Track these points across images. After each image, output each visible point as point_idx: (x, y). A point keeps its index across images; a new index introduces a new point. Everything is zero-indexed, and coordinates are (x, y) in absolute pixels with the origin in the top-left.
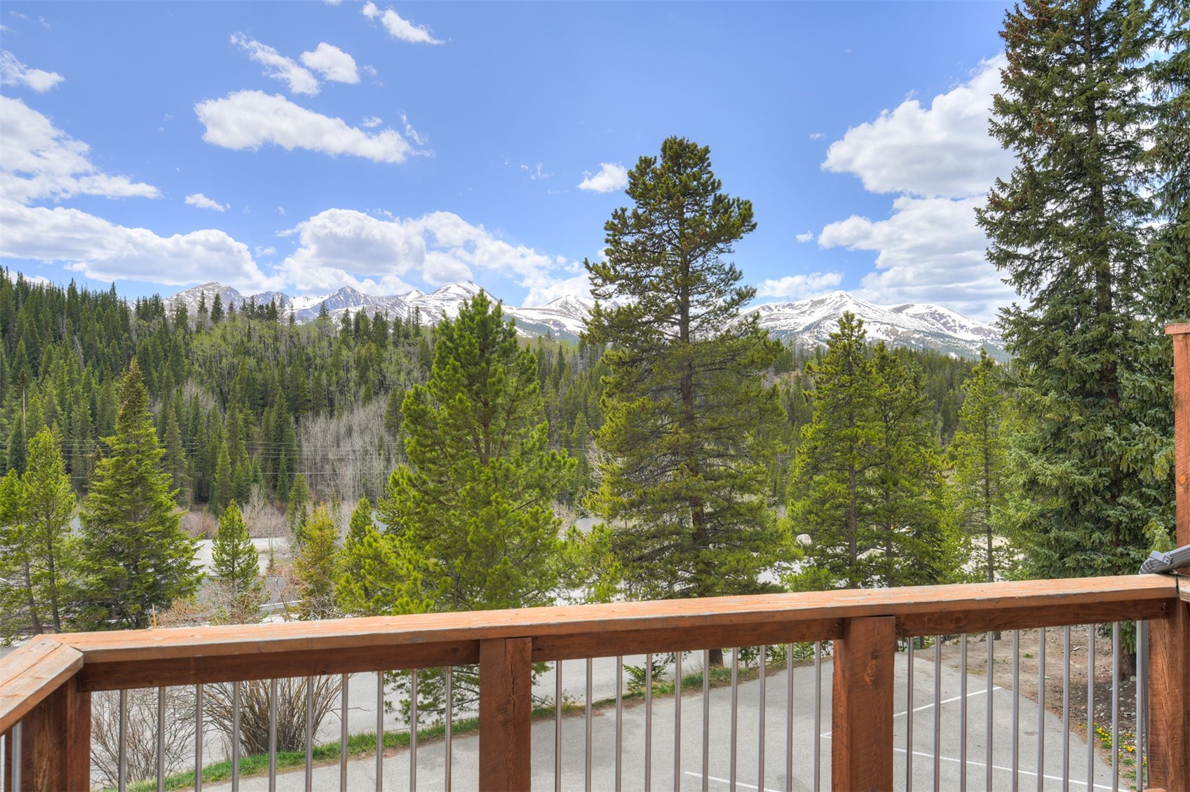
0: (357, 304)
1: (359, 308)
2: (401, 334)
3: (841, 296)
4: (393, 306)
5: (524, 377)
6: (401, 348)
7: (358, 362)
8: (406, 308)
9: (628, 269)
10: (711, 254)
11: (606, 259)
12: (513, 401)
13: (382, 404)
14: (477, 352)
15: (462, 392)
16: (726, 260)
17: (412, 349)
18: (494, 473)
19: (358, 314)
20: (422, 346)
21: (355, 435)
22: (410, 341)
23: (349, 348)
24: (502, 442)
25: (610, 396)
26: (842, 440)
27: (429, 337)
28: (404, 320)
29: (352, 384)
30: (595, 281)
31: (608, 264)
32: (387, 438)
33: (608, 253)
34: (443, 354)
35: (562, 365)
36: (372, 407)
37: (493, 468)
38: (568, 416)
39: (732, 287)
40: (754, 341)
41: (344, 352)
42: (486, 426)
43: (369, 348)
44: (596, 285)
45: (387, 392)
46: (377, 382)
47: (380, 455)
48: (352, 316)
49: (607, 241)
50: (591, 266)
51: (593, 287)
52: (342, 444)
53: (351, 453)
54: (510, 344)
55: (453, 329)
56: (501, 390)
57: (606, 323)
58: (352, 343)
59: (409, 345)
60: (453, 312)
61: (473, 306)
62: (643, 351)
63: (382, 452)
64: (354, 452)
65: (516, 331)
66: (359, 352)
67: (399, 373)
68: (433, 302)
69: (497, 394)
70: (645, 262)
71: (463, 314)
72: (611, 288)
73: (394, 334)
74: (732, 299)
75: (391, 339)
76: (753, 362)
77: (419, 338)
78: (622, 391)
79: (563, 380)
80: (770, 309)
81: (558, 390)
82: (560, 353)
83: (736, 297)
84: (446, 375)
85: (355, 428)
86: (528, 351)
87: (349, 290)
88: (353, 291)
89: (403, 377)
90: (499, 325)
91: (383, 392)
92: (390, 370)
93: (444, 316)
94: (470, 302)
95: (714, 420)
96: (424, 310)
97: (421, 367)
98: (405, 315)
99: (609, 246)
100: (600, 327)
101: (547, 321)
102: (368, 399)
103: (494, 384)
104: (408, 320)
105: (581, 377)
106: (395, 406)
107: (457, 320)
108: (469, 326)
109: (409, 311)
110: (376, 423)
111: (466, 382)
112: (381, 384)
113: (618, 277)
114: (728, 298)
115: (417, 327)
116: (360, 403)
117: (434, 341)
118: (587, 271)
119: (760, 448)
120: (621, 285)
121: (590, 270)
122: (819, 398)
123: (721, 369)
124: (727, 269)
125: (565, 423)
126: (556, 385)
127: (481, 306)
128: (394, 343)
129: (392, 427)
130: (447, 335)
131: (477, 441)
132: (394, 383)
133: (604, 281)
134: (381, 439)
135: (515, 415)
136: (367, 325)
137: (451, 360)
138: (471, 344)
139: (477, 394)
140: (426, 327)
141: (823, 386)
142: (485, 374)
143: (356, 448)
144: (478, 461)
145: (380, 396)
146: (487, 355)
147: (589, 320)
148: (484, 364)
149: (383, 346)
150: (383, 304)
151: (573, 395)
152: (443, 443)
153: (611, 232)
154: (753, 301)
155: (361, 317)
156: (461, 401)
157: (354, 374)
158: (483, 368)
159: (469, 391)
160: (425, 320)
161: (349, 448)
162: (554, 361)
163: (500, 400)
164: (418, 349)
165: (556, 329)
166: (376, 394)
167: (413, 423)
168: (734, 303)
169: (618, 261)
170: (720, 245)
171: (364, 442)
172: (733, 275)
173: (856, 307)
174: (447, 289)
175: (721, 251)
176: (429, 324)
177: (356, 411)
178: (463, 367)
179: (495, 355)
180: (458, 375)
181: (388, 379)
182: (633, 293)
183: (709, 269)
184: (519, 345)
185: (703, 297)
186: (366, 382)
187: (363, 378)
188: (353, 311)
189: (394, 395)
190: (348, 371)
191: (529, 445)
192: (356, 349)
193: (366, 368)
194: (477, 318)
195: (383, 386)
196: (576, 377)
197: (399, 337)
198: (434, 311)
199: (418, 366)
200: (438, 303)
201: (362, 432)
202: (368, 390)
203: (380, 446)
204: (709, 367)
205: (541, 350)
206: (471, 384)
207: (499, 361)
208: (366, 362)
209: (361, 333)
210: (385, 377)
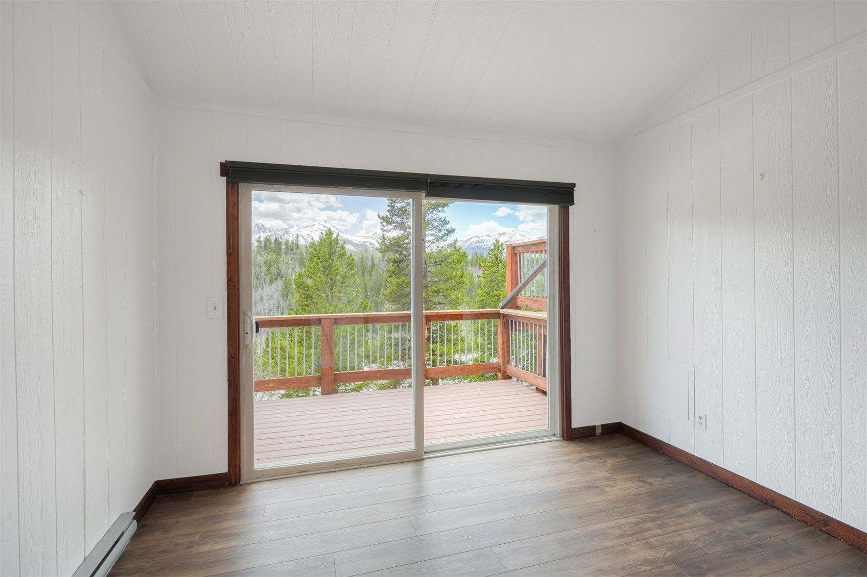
0: (265, 232)
1: (266, 235)
2: (289, 248)
3: (513, 231)
4: (284, 234)
5: (349, 267)
6: (289, 256)
7: (266, 263)
8: (291, 235)
9: (398, 219)
10: (435, 212)
11: (388, 214)
12: (344, 278)
13: (279, 284)
14: (327, 256)
15: (321, 274)
16: (442, 215)
17: (295, 256)
18: (335, 310)
19: (266, 238)
20: (300, 255)
21: (265, 301)
22: (294, 252)
23: (261, 256)
24: (339, 297)
25: (390, 277)
26: (494, 297)
27: (304, 250)
28: (290, 241)
29: (263, 274)
30: (383, 224)
31: (389, 216)
32: (282, 302)
33: (389, 211)
34: (312, 257)
35: (373, 265)
36: (274, 286)
37: (335, 307)
38: (377, 290)
39: (445, 228)
40: (454, 252)
41: (259, 258)
42: (331, 289)
43: (272, 256)
44: (383, 226)
45: (282, 278)
46: (276, 273)
47: (278, 311)
48: (262, 239)
49: (388, 206)
50: (381, 217)
51: (382, 227)
52: (257, 305)
53: (262, 310)
54: (343, 253)
55: (316, 245)
56: (338, 273)
57: (387, 243)
58: (263, 253)
59: (293, 254)
60: (317, 238)
61: (326, 235)
62: (406, 256)
63: (279, 309)
64: (264, 309)
65: (345, 247)
66: (266, 258)
67: (288, 268)
68: (304, 232)
69: (337, 274)
70: (406, 215)
71: (321, 238)
72: (390, 227)
73: (285, 249)
74: (445, 233)
75: (283, 251)
76: (453, 261)
77: (298, 251)
78: (396, 275)
79: (373, 272)
80: (479, 237)
81: (371, 277)
82: (372, 259)
83: (447, 233)
84: (313, 266)
85: (265, 297)
86: (351, 256)
87: (260, 225)
88: (263, 226)
89: (290, 270)
90: (337, 244)
91: (279, 278)
92: (283, 267)
93: (312, 239)
94: (324, 233)
95: (436, 287)
96: (301, 236)
97: (300, 265)
98: (291, 239)
99: (389, 208)
100: (385, 245)
101: (366, 242)
102: (271, 281)
103: (335, 270)
104: (293, 241)
105: (383, 271)
106: (287, 285)
107: (318, 241)
108: (324, 245)
109: (293, 236)
110: (276, 294)
111: (322, 270)
112: (279, 274)
113: (393, 222)
114: (443, 233)
115: (297, 245)
116: (267, 284)
117: (307, 252)
118: (379, 219)
119: (457, 300)
120: (395, 226)
121: (381, 219)
122: (484, 278)
123: (440, 264)
124: (443, 220)
125: (375, 294)
126: (370, 275)
127: (329, 235)
128: (285, 253)
129: (285, 296)
130: (313, 248)
131: (327, 296)
132: (286, 274)
133: (387, 224)
134: (279, 302)
135: (345, 285)
136: (271, 244)
137: (315, 259)
138: (324, 252)
139: (327, 275)
140: (302, 245)
141: (486, 272)
142: (330, 266)
143: (265, 307)
144: (328, 304)
145: (278, 281)
146: (332, 257)
147: (380, 242)
148: (330, 261)
149: (279, 255)
150: (279, 233)
151: (379, 280)
152: (312, 297)
153: (390, 202)
154: (454, 234)
155: (267, 240)
156: (320, 278)
157: (264, 269)
158: (330, 263)
159: (324, 273)
160: (302, 242)
161: (261, 307)
162: (369, 263)
163: (338, 278)
164: (298, 256)
165: (370, 246)
166: (276, 279)
167: (298, 288)
168: (446, 235)
169: (394, 215)
170: (440, 209)
171: (270, 304)
172: (445, 222)
173: (520, 236)
174: (313, 225)
175: (439, 211)
176: (304, 243)
177: (265, 288)
178: (321, 262)
179: (336, 257)
180: (318, 266)
181: (282, 272)
182: (401, 230)
183: (435, 219)
184: (347, 253)
185: (432, 232)
186: (270, 273)
187: (268, 271)
188: (263, 236)
189: (285, 280)
190: (261, 267)
191: (352, 298)
192: (265, 256)
193: (270, 266)
194: (327, 241)
195: (279, 275)
196: (380, 271)
197: (288, 250)
198: (306, 236)
199: (298, 264)
200: (308, 233)
201: (268, 299)
202: (271, 277)
203: (278, 306)
204: (435, 264)
205: (362, 257)
206: (324, 271)
207: (337, 260)
208: (270, 263)
209: (268, 248)
210: (280, 271)
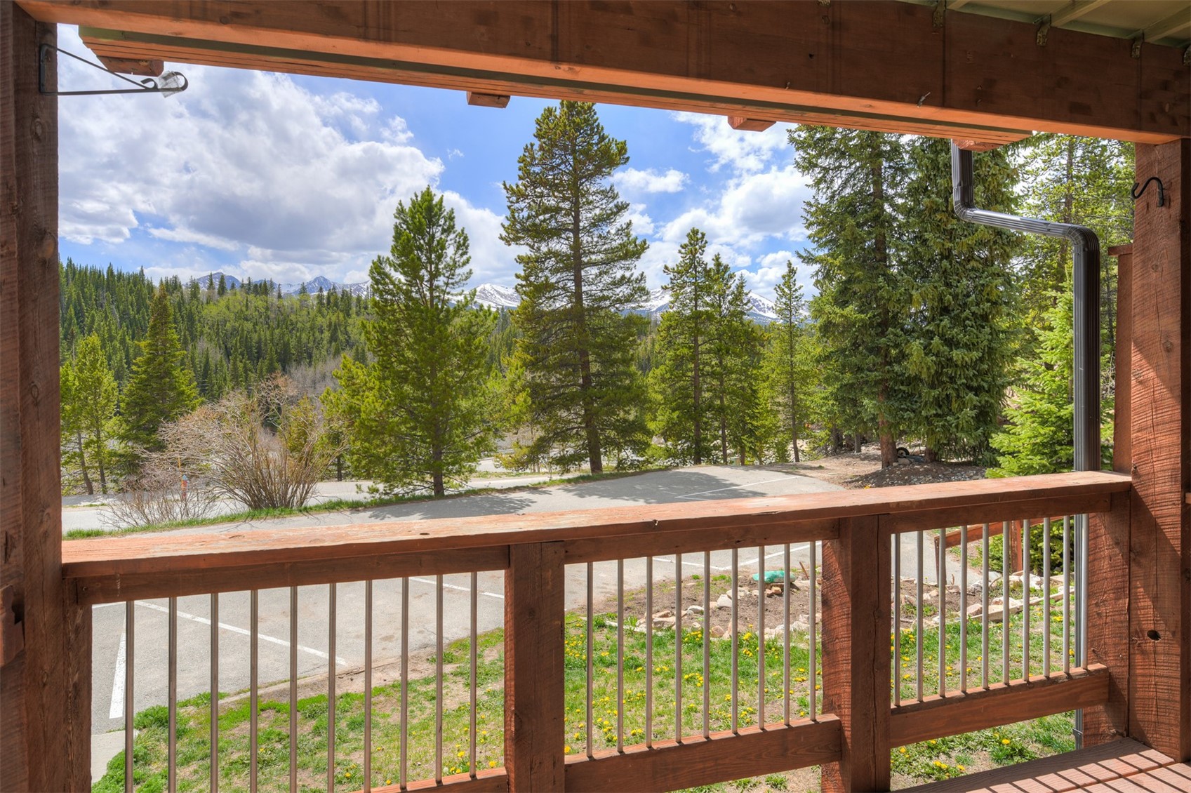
7: (329, 326)
11: (519, 183)
16: (607, 183)
23: (323, 316)
29: (325, 342)
30: (511, 199)
31: (521, 187)
41: (319, 318)
43: (338, 317)
45: (351, 348)
46: (344, 340)
48: (325, 293)
49: (520, 169)
50: (508, 186)
51: (509, 204)
58: (325, 312)
66: (330, 319)
72: (522, 204)
74: (612, 212)
75: (354, 310)
83: (614, 209)
85: (328, 374)
87: (322, 279)
88: (325, 280)
99: (520, 173)
102: (337, 353)
112: (347, 341)
114: (610, 211)
116: (331, 356)
118: (505, 190)
120: (530, 201)
121: (508, 189)
124: (608, 191)
128: (357, 312)
132: (357, 342)
133: (518, 199)
136: (337, 300)
141: (675, 281)
145: (346, 351)
149: (348, 314)
150: (348, 287)
153: (522, 163)
154: (627, 212)
155: (331, 293)
157: (327, 335)
166: (343, 349)
169: (529, 184)
175: (604, 175)
177: (328, 362)
181: (352, 339)
183: (594, 191)
186: (336, 341)
187: (333, 338)
190: (322, 332)
192: (328, 317)
193: (336, 331)
195: (348, 343)
197: (360, 308)
202: (337, 347)
208: (335, 326)
209: (332, 305)
210: (349, 337)
